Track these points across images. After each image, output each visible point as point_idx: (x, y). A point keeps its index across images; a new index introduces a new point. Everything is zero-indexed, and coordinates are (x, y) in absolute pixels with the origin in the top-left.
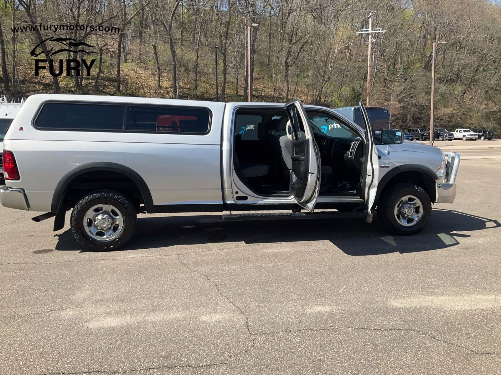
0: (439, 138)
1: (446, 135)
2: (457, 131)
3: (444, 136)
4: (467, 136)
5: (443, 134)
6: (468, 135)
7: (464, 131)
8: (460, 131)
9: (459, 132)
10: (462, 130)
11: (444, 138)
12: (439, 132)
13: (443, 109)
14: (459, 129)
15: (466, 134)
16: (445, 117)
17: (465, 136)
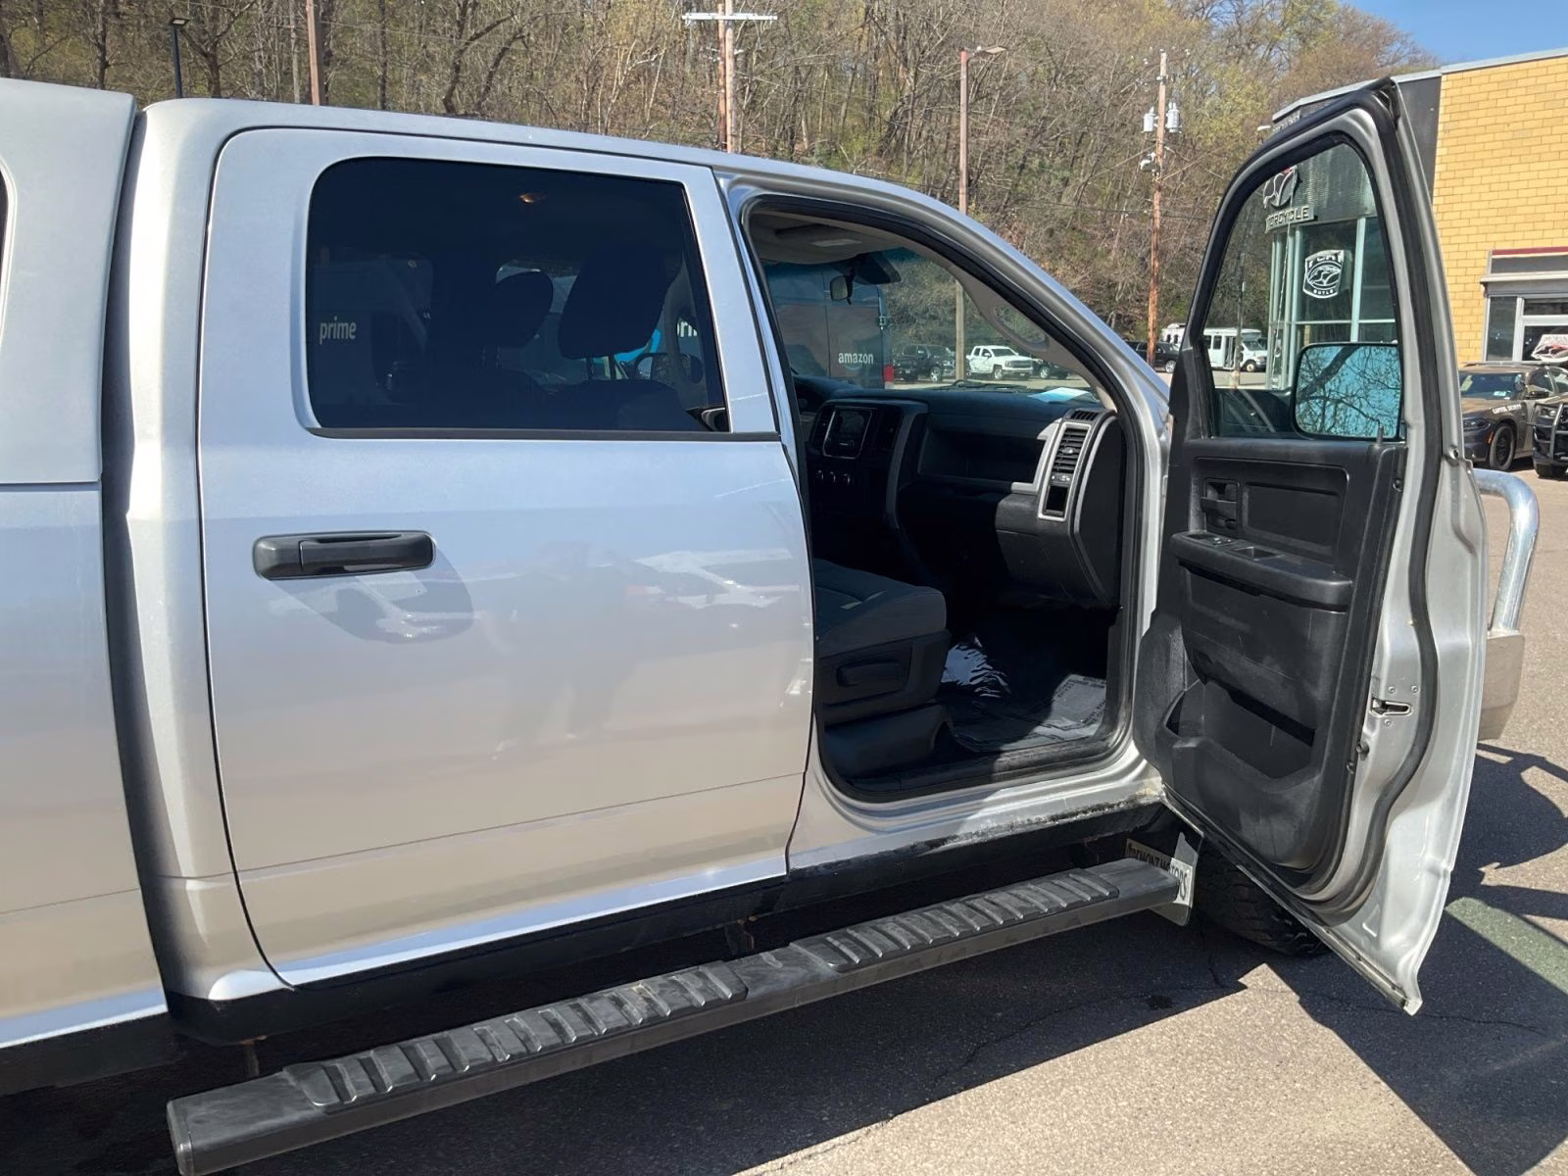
0: (929, 376)
1: (949, 363)
2: (977, 353)
3: (944, 368)
4: (1004, 368)
5: (941, 360)
6: (1007, 365)
7: (993, 350)
8: (985, 351)
9: (983, 355)
10: (990, 348)
11: (945, 374)
12: (929, 355)
13: (937, 287)
14: (982, 348)
15: (1002, 360)
16: (943, 311)
17: (1000, 366)
